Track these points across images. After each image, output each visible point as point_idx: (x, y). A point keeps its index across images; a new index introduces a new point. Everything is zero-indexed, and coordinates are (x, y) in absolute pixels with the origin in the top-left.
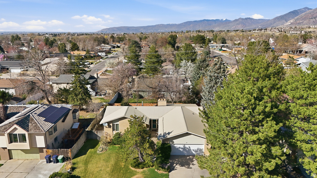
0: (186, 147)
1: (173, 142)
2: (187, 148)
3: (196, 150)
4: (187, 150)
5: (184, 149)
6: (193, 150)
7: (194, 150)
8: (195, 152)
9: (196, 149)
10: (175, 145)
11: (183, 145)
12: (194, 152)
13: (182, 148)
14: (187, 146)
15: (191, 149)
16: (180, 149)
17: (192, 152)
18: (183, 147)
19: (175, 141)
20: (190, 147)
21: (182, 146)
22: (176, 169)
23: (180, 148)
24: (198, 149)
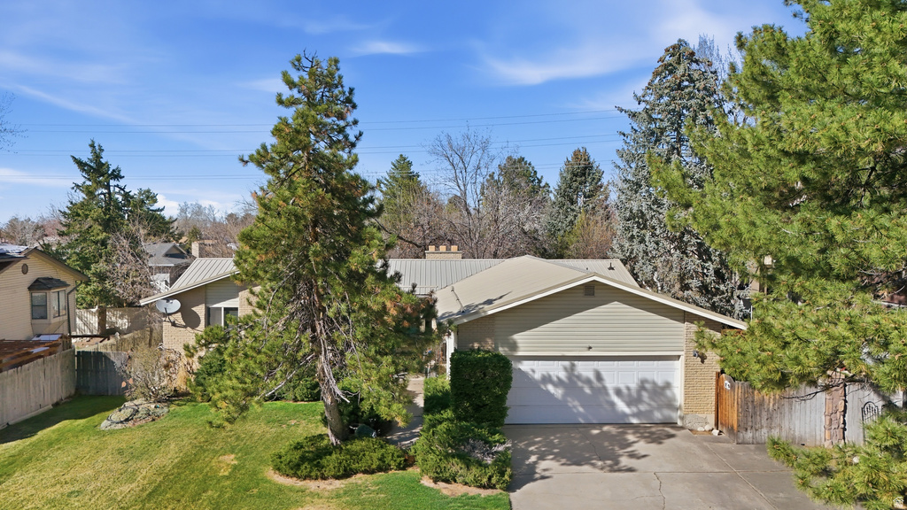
0: (579, 377)
1: (514, 346)
2: (588, 381)
3: (634, 393)
4: (588, 391)
5: (572, 384)
6: (618, 392)
7: (625, 391)
8: (629, 404)
9: (634, 385)
10: (525, 366)
11: (567, 363)
12: (621, 406)
13: (559, 383)
14: (585, 369)
15: (605, 388)
16: (550, 388)
17: (612, 404)
18: (563, 375)
19: (526, 341)
20: (604, 374)
21: (558, 370)
22: (543, 478)
23: (547, 379)
24: (642, 387)
